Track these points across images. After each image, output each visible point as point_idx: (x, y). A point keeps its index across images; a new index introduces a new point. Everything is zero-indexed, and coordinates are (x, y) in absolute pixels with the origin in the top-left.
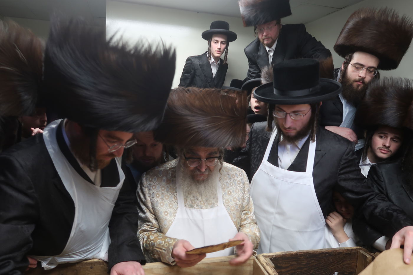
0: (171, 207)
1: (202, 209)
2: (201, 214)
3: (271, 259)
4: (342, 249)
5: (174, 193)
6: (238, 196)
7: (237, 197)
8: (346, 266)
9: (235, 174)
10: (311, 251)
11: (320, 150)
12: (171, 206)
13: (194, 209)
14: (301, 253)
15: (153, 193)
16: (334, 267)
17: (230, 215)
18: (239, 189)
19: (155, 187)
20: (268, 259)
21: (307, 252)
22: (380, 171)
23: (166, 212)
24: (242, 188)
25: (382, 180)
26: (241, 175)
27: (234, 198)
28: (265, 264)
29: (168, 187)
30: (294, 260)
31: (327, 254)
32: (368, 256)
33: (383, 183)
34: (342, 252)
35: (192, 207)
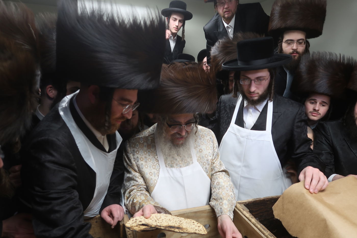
0: (154, 169)
2: (181, 172)
3: (244, 205)
5: (155, 156)
7: (208, 154)
11: (277, 112)
12: (154, 167)
14: (268, 199)
15: (137, 157)
17: (204, 170)
19: (139, 152)
20: (243, 205)
21: (272, 198)
22: (327, 127)
23: (151, 172)
24: (212, 146)
25: (329, 134)
27: (206, 154)
28: (241, 210)
29: (149, 151)
30: (262, 205)
33: (330, 137)
35: (172, 167)
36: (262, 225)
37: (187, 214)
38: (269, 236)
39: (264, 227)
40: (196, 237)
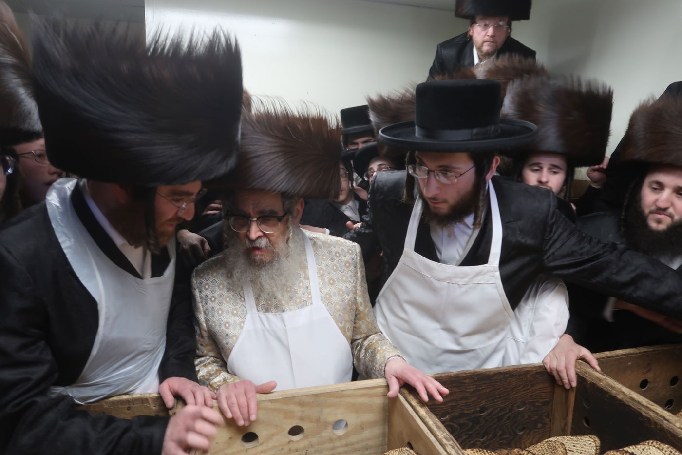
1: (283, 312)
2: (283, 321)
4: (530, 366)
6: (347, 287)
7: (344, 289)
8: (538, 392)
9: (340, 251)
13: (270, 313)
14: (465, 373)
15: (206, 295)
16: (519, 394)
17: (334, 318)
18: (348, 276)
19: (208, 287)
21: (475, 372)
23: (227, 322)
24: (353, 274)
26: (350, 252)
27: (340, 290)
30: (454, 385)
31: (507, 375)
34: (530, 371)
35: (268, 310)
37: (299, 397)
40: (318, 445)
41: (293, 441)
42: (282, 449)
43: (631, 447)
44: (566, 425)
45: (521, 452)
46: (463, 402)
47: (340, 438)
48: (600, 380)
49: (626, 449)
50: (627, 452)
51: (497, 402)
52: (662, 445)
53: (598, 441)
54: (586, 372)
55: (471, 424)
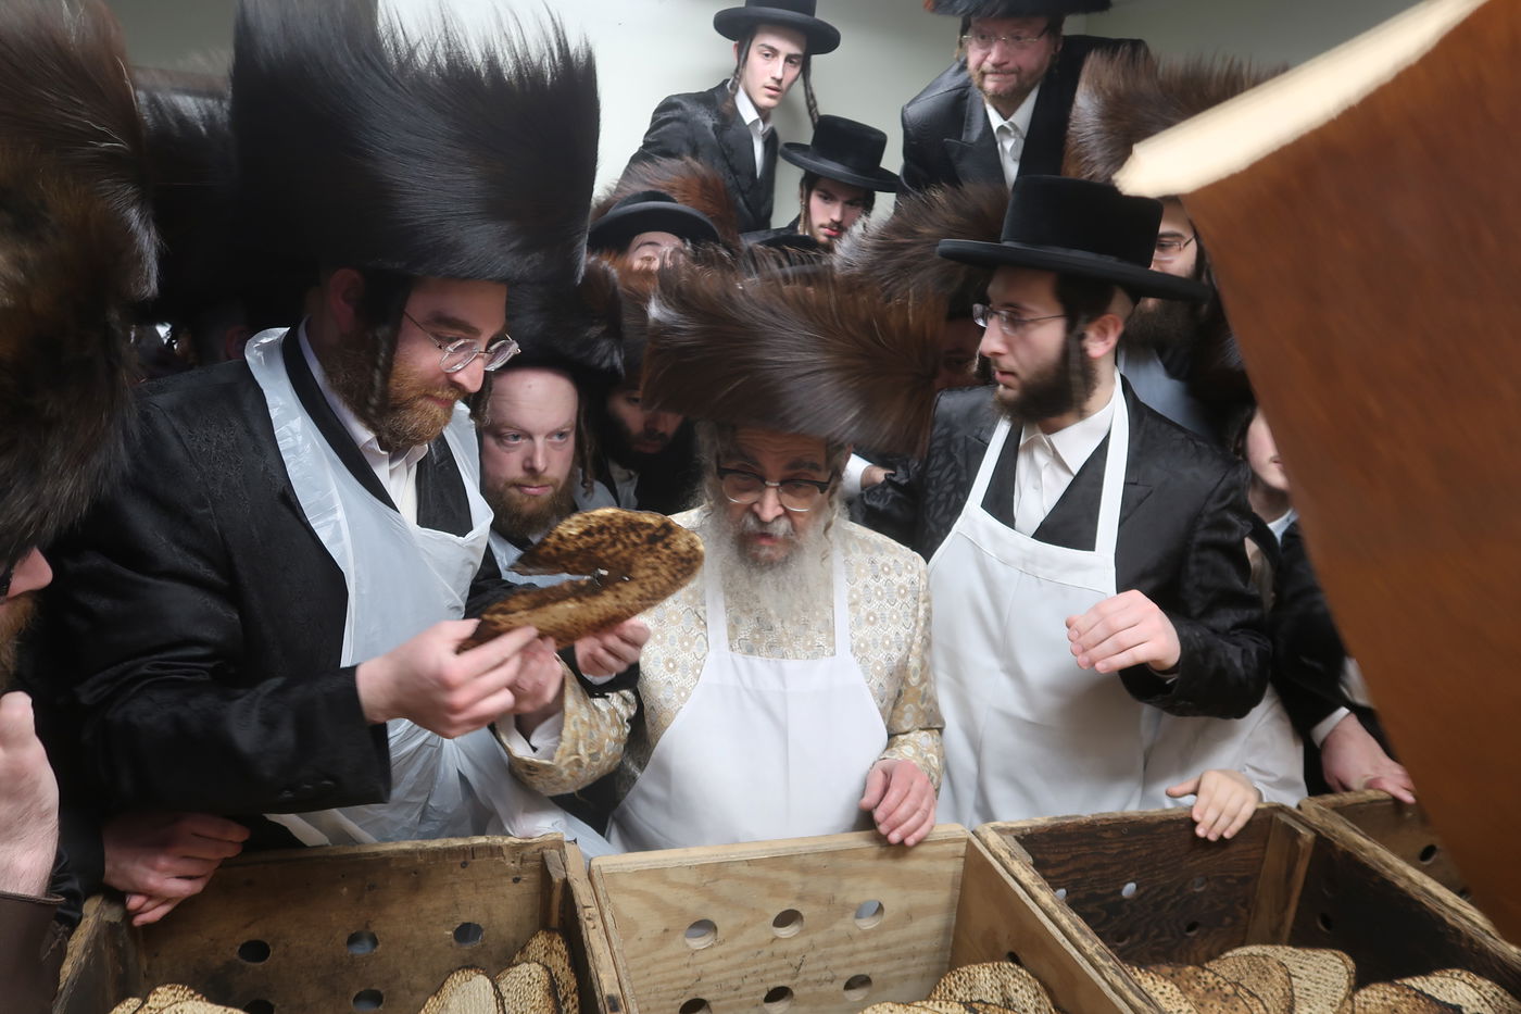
0: (686, 650)
3: (1017, 838)
5: (697, 607)
6: (898, 634)
7: (892, 636)
8: (1233, 858)
9: (891, 563)
10: (1136, 815)
12: (686, 643)
14: (1108, 820)
16: (1200, 863)
17: (871, 689)
18: (901, 613)
20: (1010, 839)
21: (1125, 819)
23: (671, 661)
24: (910, 611)
26: (909, 567)
27: (885, 638)
28: (1004, 855)
30: (1084, 841)
32: (1301, 831)
35: (752, 651)
36: (1075, 915)
37: (803, 857)
38: (1098, 958)
39: (1083, 925)
40: (826, 947)
41: (781, 939)
42: (759, 953)
43: (1417, 979)
44: (1282, 923)
45: (1201, 974)
46: (1097, 873)
47: (866, 935)
48: (1363, 849)
49: (1408, 981)
50: (1410, 988)
51: (1159, 874)
52: (1480, 981)
53: (1351, 962)
54: (1334, 831)
55: (1104, 914)
